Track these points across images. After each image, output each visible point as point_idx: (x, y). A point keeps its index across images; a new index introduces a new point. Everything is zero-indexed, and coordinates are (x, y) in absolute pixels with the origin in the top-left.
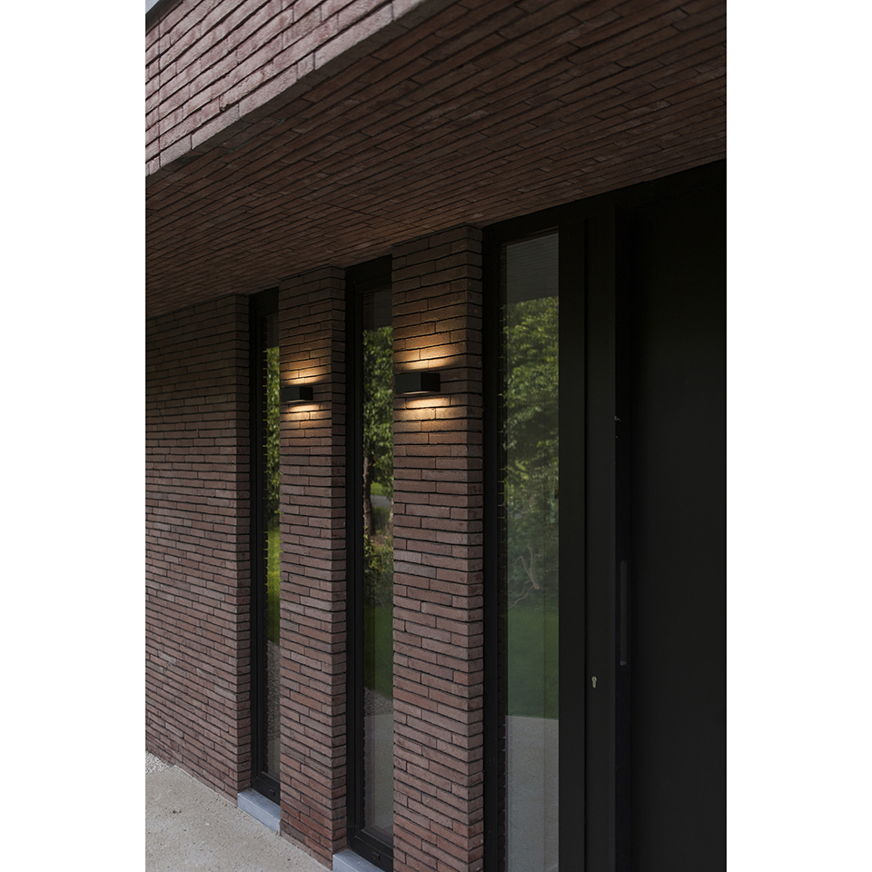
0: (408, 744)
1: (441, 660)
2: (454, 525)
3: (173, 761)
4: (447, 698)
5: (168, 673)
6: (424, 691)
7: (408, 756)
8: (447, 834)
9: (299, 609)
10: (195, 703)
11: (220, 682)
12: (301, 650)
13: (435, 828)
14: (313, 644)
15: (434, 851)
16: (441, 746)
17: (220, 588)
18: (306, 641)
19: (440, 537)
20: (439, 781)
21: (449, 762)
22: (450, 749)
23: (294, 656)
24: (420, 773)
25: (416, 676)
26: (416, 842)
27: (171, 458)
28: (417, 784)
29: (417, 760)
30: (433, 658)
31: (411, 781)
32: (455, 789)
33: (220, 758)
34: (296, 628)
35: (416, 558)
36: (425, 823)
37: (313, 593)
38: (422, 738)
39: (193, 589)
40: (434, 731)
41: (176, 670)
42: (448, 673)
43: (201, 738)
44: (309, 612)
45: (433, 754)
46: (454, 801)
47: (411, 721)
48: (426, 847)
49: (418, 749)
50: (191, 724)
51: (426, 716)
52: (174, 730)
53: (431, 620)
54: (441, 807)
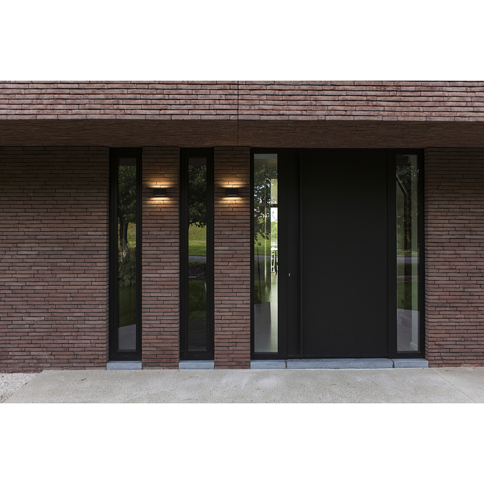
0: (222, 310)
1: (238, 279)
2: (244, 236)
3: (40, 369)
4: (240, 291)
5: (34, 326)
6: (231, 291)
7: (222, 314)
8: (241, 333)
9: (158, 275)
10: (65, 334)
11: (90, 318)
12: (159, 291)
13: (235, 333)
14: (166, 287)
15: (235, 340)
16: (238, 306)
17: (90, 276)
18: (162, 287)
19: (237, 241)
20: (237, 318)
21: (242, 310)
22: (242, 306)
23: (152, 295)
24: (228, 317)
25: (227, 287)
26: (227, 341)
27: (40, 218)
28: (227, 321)
29: (226, 314)
30: (235, 279)
31: (224, 322)
32: (244, 317)
33: (91, 353)
34: (155, 283)
35: (227, 248)
36: (231, 333)
37: (165, 268)
38: (230, 306)
39: (62, 280)
40: (235, 302)
41: (44, 323)
42: (242, 283)
43: (70, 349)
44: (162, 276)
45: (234, 310)
46: (244, 321)
47: (223, 302)
48: (230, 341)
49: (228, 310)
50: (61, 345)
51: (231, 298)
52: (41, 353)
53: (234, 267)
54: (238, 325)
